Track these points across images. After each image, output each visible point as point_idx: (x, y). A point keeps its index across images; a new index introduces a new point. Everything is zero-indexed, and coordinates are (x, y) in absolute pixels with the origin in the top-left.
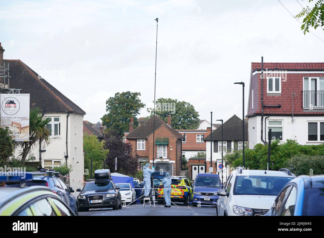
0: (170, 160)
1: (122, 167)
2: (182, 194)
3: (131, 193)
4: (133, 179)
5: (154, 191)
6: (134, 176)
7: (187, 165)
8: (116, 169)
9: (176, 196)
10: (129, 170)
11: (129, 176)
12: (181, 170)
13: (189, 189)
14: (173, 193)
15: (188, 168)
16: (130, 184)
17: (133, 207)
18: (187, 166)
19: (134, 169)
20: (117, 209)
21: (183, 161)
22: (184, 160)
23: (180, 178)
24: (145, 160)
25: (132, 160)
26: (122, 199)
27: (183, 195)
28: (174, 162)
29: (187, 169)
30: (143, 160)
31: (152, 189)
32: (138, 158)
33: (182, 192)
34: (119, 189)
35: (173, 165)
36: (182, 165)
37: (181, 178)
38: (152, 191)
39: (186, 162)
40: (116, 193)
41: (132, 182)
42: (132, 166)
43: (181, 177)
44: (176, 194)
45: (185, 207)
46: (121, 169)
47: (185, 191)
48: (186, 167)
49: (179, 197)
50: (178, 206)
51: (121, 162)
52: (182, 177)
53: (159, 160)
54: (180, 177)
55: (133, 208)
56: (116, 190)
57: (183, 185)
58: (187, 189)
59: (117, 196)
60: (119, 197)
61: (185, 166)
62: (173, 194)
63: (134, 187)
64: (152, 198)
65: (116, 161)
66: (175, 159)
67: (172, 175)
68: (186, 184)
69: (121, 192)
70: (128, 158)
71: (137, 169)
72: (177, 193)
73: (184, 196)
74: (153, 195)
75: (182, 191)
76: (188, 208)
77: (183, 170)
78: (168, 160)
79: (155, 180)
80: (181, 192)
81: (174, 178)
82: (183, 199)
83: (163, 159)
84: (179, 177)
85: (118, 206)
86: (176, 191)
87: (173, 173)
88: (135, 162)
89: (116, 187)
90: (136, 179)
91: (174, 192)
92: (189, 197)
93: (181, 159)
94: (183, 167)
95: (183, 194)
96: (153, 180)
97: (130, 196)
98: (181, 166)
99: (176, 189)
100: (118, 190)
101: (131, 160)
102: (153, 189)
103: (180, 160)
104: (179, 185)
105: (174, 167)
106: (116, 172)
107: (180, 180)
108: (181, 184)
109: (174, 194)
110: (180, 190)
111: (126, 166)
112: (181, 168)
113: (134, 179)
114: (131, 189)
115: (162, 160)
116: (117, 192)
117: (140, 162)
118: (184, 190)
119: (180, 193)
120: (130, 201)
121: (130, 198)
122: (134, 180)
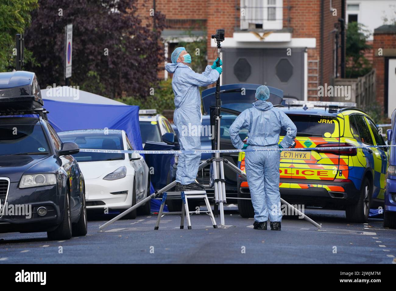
0: (295, 34)
1: (97, 65)
2: (338, 177)
3: (131, 172)
4: (138, 115)
5: (222, 163)
6: (143, 103)
7: (368, 56)
8: (68, 73)
9: (315, 186)
10: (126, 75)
11: (124, 101)
12: (342, 76)
13: (369, 154)
14: (303, 173)
15: (371, 68)
16: (123, 133)
17: (135, 229)
18: (366, 62)
19: (144, 74)
20: (66, 237)
21: (350, 38)
22: (354, 37)
23: (332, 109)
24: (191, 35)
25: (138, 37)
26: (89, 196)
27: (344, 181)
28: (311, 43)
29: (366, 72)
30: (182, 35)
31: (214, 151)
32: (162, 27)
33: (342, 168)
34: (75, 153)
35: (309, 57)
36: (346, 58)
37: (336, 111)
38: (214, 163)
39: (361, 46)
40: (61, 170)
41: (134, 125)
42: (136, 60)
43: (336, 107)
44: (316, 173)
45: (350, 231)
46: (91, 73)
47: (350, 161)
48: (364, 66)
49: (328, 189)
50: (320, 226)
51: (90, 46)
52: (340, 107)
53: (251, 37)
54: (331, 107)
55: (134, 232)
56: (62, 158)
57: (343, 140)
58: (360, 154)
59: (64, 184)
60: (76, 189)
61: (356, 61)
62: (301, 175)
63: (144, 145)
64: (213, 191)
65: (69, 40)
66: (316, 30)
67: (302, 99)
68: (357, 136)
69: (82, 166)
70: (122, 28)
71: (159, 76)
72: (319, 173)
73: (348, 184)
74: (217, 181)
75: (338, 163)
76: (365, 233)
77: (347, 77)
78: (285, 37)
79: (224, 116)
80: (335, 168)
81: (306, 108)
82: (341, 195)
83: (267, 32)
84: (326, 107)
85: (73, 224)
86: (314, 162)
87: (309, 91)
88: (148, 42)
89: (62, 144)
90: (151, 115)
91: (306, 166)
92: (370, 189)
93: (342, 33)
94: (350, 63)
95: (343, 177)
96: (218, 118)
97: (126, 183)
98: (339, 62)
99: (314, 154)
100: (70, 159)
101: (131, 34)
102: (217, 156)
103: (337, 37)
104: (327, 140)
105: (310, 64)
106: (67, 83)
107: (330, 118)
108: (336, 134)
109: (308, 177)
110: (331, 159)
111: (114, 63)
112: (340, 68)
113: (144, 111)
114: (130, 155)
115: (261, 34)
116: (68, 167)
117: (172, 46)
118: (346, 161)
119: (332, 171)
120: (125, 202)
121: (125, 192)
122: (141, 119)
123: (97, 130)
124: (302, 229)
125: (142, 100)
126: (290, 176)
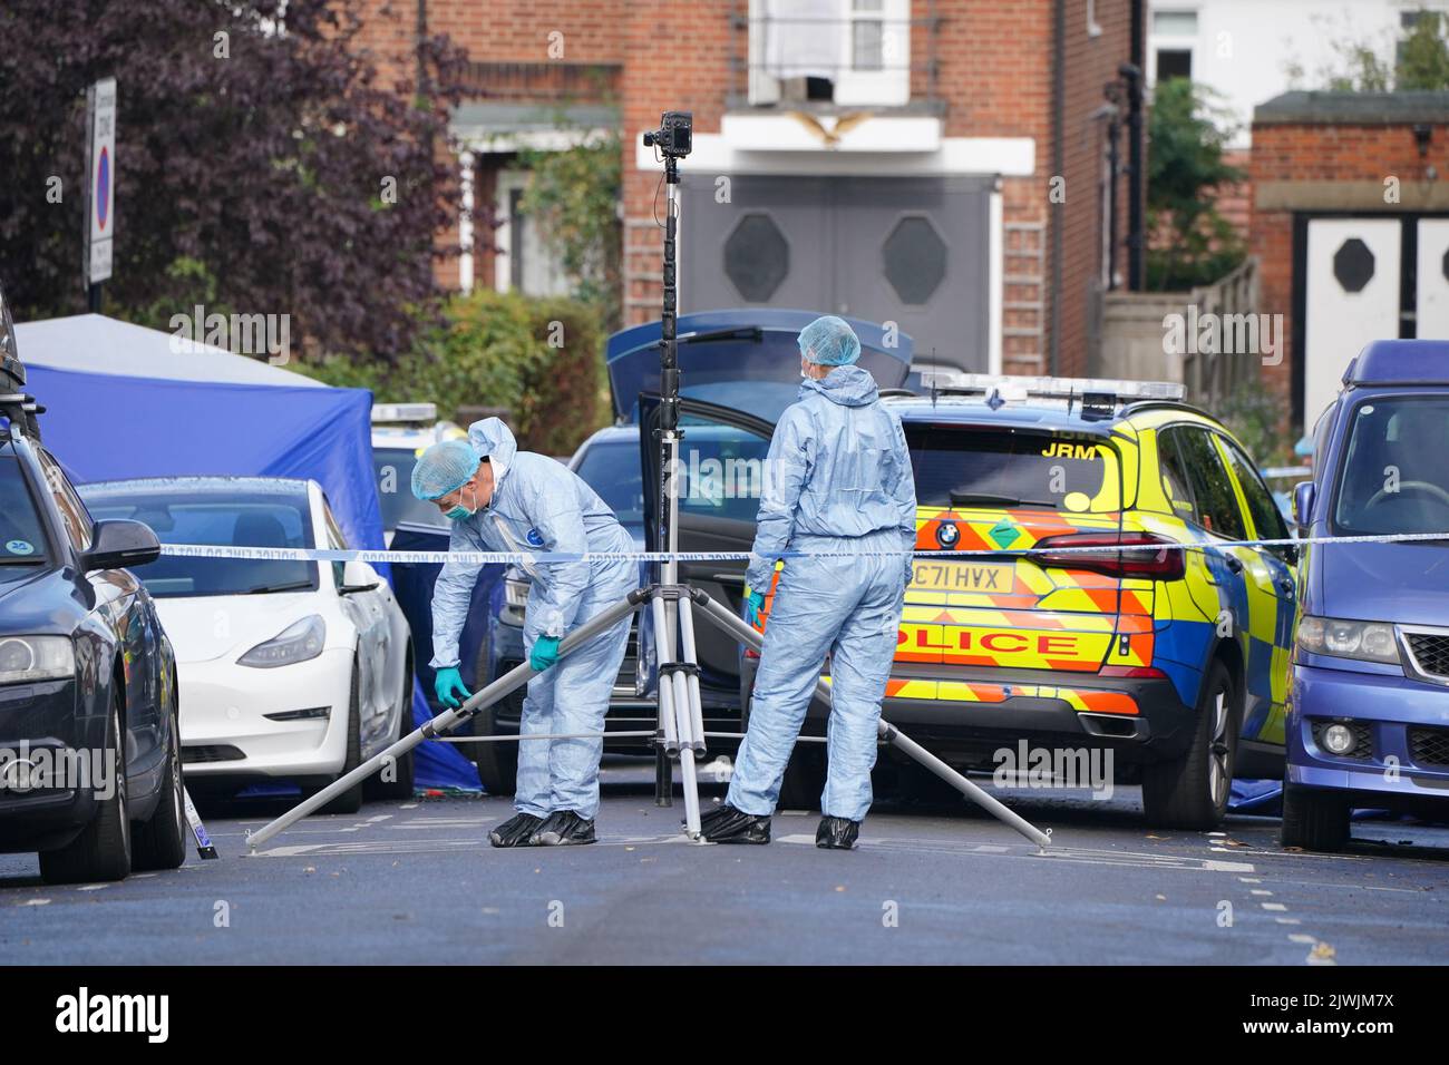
0: (956, 121)
1: (206, 236)
2: (1114, 659)
3: (341, 637)
4: (369, 425)
5: (686, 604)
6: (382, 379)
7: (1231, 206)
8: (100, 263)
9: (1029, 691)
10: (316, 272)
11: (317, 368)
12: (1133, 285)
13: (1230, 576)
14: (986, 642)
15: (1241, 255)
16: (313, 491)
17: (359, 847)
18: (1224, 230)
19: (383, 270)
20: (111, 873)
21: (1162, 140)
22: (1178, 135)
23: (1095, 405)
24: (561, 123)
25: (364, 130)
26: (192, 730)
27: (1137, 673)
28: (1016, 156)
29: (1222, 270)
30: (527, 123)
32: (455, 94)
33: (1129, 625)
34: (143, 560)
35: (1008, 210)
36: (1148, 215)
37: (1108, 415)
38: (658, 603)
39: (1203, 168)
40: (93, 620)
41: (352, 462)
42: (356, 217)
43: (1110, 398)
44: (1033, 644)
45: (1158, 858)
46: (185, 265)
47: (1164, 601)
48: (1214, 246)
49: (1079, 705)
50: (1045, 836)
51: (180, 160)
52: (1123, 400)
53: (788, 134)
54: (1089, 397)
55: (360, 857)
56: (93, 577)
57: (1133, 522)
58: (1195, 570)
59: (105, 679)
60: (144, 695)
61: (1184, 226)
62: (977, 649)
63: (389, 538)
64: (654, 712)
65: (104, 141)
66: (1037, 108)
68: (1187, 507)
69: (168, 612)
70: (300, 94)
71: (441, 274)
72: (1043, 645)
73: (1151, 686)
74: (670, 669)
75: (1117, 605)
76: (1211, 865)
77: (1152, 287)
78: (919, 134)
79: (690, 431)
80: (1104, 624)
81: (995, 401)
82: (1126, 726)
83: (850, 116)
84: (1071, 398)
85: (134, 824)
86: (1031, 602)
88: (401, 151)
89: (96, 531)
90: (415, 425)
91: (998, 619)
92: (1234, 706)
93: (1133, 121)
94: (1163, 236)
95: (1134, 660)
96: (670, 438)
97: (323, 678)
98: (1123, 232)
99: (1027, 572)
100: (124, 584)
101: (335, 117)
102: (669, 576)
103: (1113, 135)
104: (1076, 522)
105: (1010, 235)
106: (94, 300)
107: (1087, 441)
108: (1108, 498)
109: (1002, 659)
110: (1093, 594)
111: (269, 225)
112: (1123, 252)
113: (381, 411)
114: (339, 568)
115: (829, 123)
116: (118, 611)
117: (490, 165)
118: (1145, 600)
119: (1091, 638)
120: (318, 749)
121: (321, 713)
122: (380, 439)
123: (215, 479)
124: (983, 848)
125: (381, 368)
126: (938, 655)
